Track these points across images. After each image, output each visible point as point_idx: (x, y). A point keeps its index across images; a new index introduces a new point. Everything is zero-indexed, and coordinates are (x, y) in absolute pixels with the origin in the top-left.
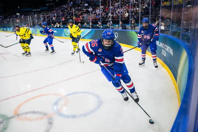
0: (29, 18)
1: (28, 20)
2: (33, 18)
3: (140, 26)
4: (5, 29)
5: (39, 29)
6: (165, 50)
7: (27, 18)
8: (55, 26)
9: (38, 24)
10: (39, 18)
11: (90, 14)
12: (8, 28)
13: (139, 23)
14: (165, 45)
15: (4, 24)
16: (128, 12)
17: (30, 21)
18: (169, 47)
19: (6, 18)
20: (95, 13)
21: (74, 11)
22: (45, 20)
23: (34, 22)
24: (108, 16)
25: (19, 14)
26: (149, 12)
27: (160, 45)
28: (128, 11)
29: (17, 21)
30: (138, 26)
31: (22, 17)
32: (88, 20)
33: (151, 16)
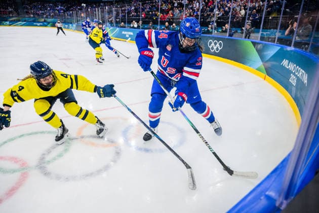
0: (98, 12)
1: (96, 15)
2: (103, 12)
3: (261, 32)
4: (67, 26)
5: (110, 28)
6: (296, 76)
7: (95, 11)
8: (132, 25)
9: (108, 21)
10: (110, 12)
11: (184, 9)
12: (70, 25)
13: (260, 28)
14: (298, 67)
15: (65, 18)
16: (245, 9)
17: (99, 16)
18: (303, 71)
19: (68, 10)
20: (192, 8)
21: (160, 4)
22: (119, 15)
23: (104, 17)
24: (212, 15)
25: (85, 5)
26: (281, 10)
27: (289, 67)
28: (245, 6)
29: (82, 15)
30: (258, 32)
31: (89, 10)
32: (179, 19)
33: (283, 17)
